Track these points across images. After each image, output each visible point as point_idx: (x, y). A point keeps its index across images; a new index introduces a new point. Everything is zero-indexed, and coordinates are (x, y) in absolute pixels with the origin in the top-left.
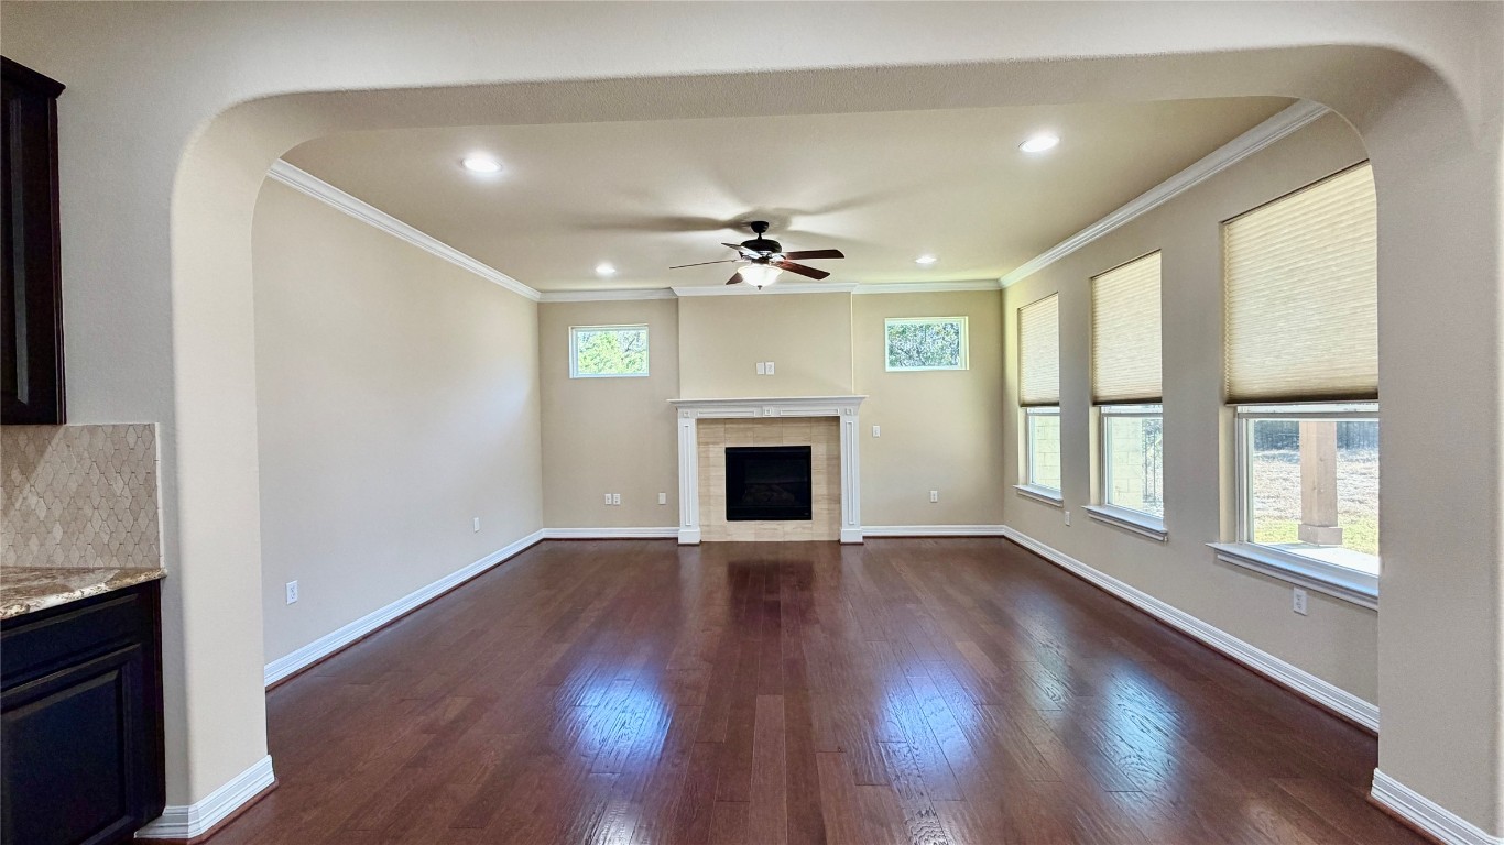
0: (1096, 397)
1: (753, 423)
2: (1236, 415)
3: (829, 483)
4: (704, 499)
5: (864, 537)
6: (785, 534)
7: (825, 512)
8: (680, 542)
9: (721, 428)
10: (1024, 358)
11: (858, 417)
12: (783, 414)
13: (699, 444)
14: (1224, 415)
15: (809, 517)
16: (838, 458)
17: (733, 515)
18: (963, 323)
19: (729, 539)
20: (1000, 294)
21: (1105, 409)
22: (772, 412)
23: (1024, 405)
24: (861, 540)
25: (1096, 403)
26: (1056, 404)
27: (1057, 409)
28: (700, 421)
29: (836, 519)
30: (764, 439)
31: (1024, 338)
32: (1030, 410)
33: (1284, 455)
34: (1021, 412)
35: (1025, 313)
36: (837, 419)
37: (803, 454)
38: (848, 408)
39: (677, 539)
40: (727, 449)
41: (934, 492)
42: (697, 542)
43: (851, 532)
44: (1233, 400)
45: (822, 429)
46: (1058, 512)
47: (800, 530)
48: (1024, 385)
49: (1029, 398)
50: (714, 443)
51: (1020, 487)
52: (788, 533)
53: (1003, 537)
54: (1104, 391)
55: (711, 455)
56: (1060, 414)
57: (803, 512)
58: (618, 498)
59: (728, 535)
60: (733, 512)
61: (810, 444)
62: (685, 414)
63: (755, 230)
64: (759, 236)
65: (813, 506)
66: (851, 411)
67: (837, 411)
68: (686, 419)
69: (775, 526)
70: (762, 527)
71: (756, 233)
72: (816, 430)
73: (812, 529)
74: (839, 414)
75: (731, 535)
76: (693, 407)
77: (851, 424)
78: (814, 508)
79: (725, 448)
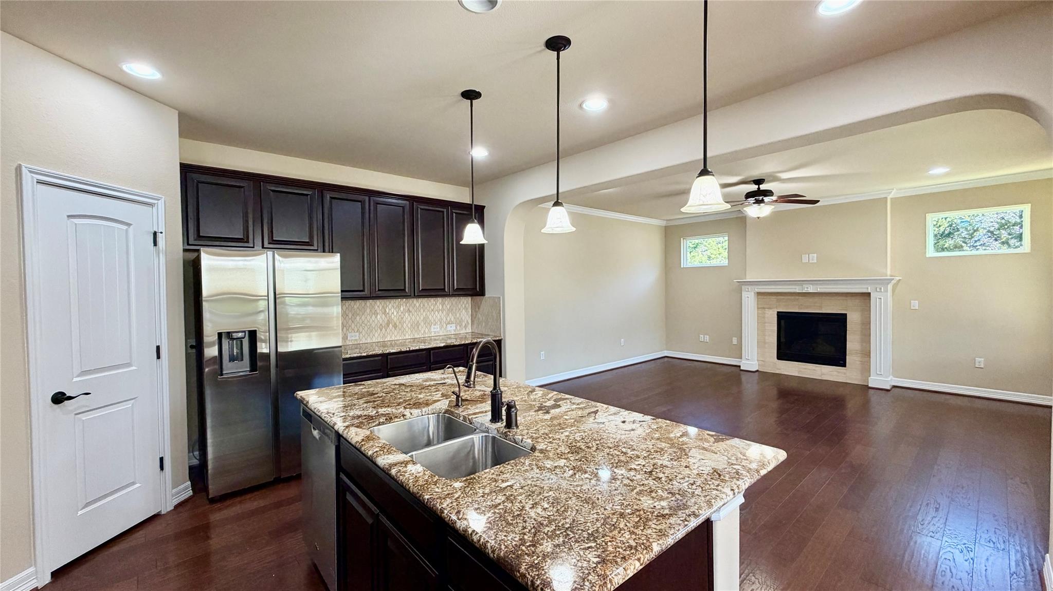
1: (799, 296)
3: (861, 341)
4: (761, 344)
5: (892, 386)
6: (823, 374)
7: (858, 363)
8: (742, 368)
9: (773, 298)
12: (819, 290)
13: (758, 308)
15: (843, 365)
16: (869, 323)
19: (778, 372)
22: (811, 289)
24: (889, 388)
28: (759, 294)
29: (866, 369)
30: (807, 307)
36: (868, 295)
37: (841, 320)
38: (878, 286)
39: (740, 366)
40: (778, 312)
41: (979, 359)
42: (756, 370)
43: (879, 380)
45: (857, 301)
47: (835, 373)
50: (768, 308)
52: (824, 374)
55: (766, 315)
57: (839, 359)
58: (707, 338)
59: (778, 369)
60: (782, 355)
61: (845, 313)
62: (747, 290)
63: (756, 184)
64: (759, 188)
65: (847, 357)
66: (881, 289)
67: (868, 288)
68: (748, 293)
69: (814, 368)
70: (804, 367)
71: (757, 186)
72: (851, 302)
73: (845, 374)
74: (869, 292)
75: (780, 369)
76: (752, 285)
77: (881, 298)
78: (849, 359)
79: (776, 312)
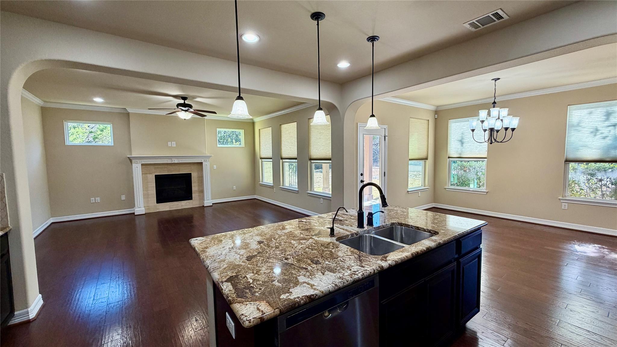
0: (282, 157)
1: (167, 165)
2: (311, 163)
3: (199, 186)
4: (146, 196)
5: (213, 204)
6: (182, 206)
7: (198, 196)
8: (135, 214)
9: (152, 167)
10: (261, 145)
11: (209, 162)
12: (180, 162)
13: (143, 174)
14: (309, 162)
15: (191, 199)
16: (202, 177)
17: (159, 201)
18: (242, 132)
19: (158, 211)
20: (253, 123)
21: (284, 160)
22: (176, 161)
23: (261, 158)
24: (212, 205)
25: (282, 159)
26: (271, 159)
27: (271, 160)
28: (143, 165)
29: (202, 198)
30: (172, 171)
31: (261, 139)
32: (263, 160)
33: (320, 171)
34: (260, 160)
35: (261, 130)
36: (201, 163)
37: (189, 176)
39: (134, 213)
40: (155, 175)
41: (234, 187)
42: (144, 213)
43: (208, 202)
44: (311, 159)
45: (196, 166)
46: (272, 189)
47: (188, 204)
48: (261, 152)
49: (263, 156)
50: (149, 174)
51: (261, 183)
53: (255, 199)
54: (284, 156)
55: (149, 178)
56: (272, 161)
57: (189, 197)
58: (98, 199)
59: (157, 209)
60: (160, 200)
61: (191, 172)
62: (136, 162)
63: (183, 100)
64: (184, 102)
65: (193, 194)
66: (207, 160)
67: (202, 160)
68: (137, 164)
69: (177, 204)
70: (172, 204)
71: (183, 101)
72: (193, 167)
73: (192, 203)
74: (202, 162)
75: (159, 209)
76: (140, 159)
77: (207, 165)
78: (193, 195)
79: (154, 175)
